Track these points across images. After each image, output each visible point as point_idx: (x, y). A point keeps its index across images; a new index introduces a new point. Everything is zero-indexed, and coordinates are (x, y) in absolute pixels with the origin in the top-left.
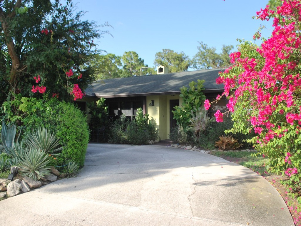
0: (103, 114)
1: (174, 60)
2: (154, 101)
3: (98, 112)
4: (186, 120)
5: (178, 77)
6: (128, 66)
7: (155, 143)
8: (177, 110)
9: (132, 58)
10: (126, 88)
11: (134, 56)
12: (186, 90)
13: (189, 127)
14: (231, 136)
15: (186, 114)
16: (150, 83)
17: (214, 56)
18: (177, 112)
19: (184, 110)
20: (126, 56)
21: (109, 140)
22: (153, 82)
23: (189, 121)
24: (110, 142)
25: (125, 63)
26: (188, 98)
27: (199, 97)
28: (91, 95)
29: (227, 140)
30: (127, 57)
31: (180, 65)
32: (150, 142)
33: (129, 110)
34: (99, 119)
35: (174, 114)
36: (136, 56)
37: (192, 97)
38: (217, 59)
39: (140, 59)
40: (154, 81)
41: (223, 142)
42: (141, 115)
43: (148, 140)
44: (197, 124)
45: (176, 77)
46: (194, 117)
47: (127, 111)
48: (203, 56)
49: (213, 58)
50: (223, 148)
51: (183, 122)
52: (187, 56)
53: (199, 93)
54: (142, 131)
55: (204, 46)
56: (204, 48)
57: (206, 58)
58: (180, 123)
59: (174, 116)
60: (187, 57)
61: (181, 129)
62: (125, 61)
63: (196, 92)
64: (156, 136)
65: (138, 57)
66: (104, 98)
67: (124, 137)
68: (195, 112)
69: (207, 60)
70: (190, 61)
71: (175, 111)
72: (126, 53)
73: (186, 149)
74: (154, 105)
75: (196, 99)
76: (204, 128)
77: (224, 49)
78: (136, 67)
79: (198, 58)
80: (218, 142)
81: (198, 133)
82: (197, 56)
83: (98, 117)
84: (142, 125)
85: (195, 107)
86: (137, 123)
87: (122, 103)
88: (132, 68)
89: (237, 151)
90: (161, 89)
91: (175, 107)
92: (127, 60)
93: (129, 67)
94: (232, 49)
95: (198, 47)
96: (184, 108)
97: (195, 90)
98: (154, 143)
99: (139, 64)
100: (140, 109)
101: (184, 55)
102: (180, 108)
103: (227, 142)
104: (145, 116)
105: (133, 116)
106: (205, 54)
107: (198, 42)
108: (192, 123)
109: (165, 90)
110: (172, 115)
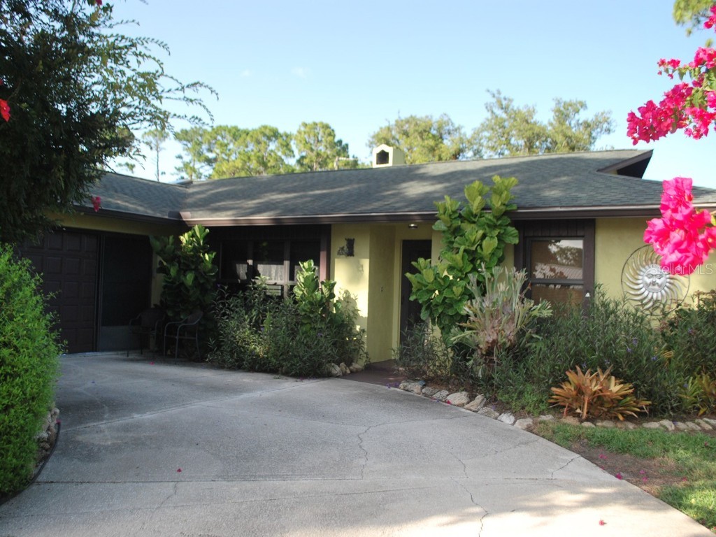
0: (200, 275)
1: (422, 137)
2: (354, 240)
3: (184, 270)
4: (451, 306)
5: (429, 174)
6: (309, 156)
7: (352, 372)
8: (424, 272)
9: (320, 138)
10: (274, 202)
11: (324, 133)
12: (454, 208)
13: (462, 329)
14: (608, 372)
15: (451, 285)
16: (348, 188)
17: (530, 129)
18: (422, 279)
19: (446, 273)
20: (305, 133)
21: (209, 357)
22: (356, 186)
23: (461, 310)
24: (211, 361)
25: (303, 149)
26: (461, 236)
27: (497, 232)
28: (167, 217)
29: (594, 383)
30: (306, 136)
31: (439, 149)
32: (337, 370)
33: (279, 266)
34: (186, 288)
35: (414, 286)
36: (330, 134)
37: (473, 232)
38: (538, 136)
39: (340, 142)
40: (358, 183)
41: (580, 391)
42: (313, 284)
43: (329, 362)
44: (488, 323)
45: (424, 174)
46: (478, 299)
47: (274, 268)
48: (500, 130)
49: (529, 133)
50: (578, 411)
51: (440, 311)
52: (456, 126)
53: (498, 218)
54: (312, 332)
55: (504, 103)
56: (502, 108)
57: (508, 134)
58: (431, 315)
59: (414, 290)
60: (456, 130)
61: (434, 333)
62: (302, 146)
63: (487, 216)
64: (356, 350)
65: (334, 136)
66: (206, 228)
67: (255, 348)
68: (481, 280)
69: (510, 140)
70: (465, 140)
71: (417, 274)
72: (305, 125)
73: (448, 402)
74: (354, 253)
75: (487, 238)
76: (511, 338)
77: (558, 111)
78: (328, 160)
79: (486, 134)
80: (562, 388)
81: (489, 352)
82: (484, 127)
83: (183, 284)
84: (312, 316)
85: (483, 265)
86: (299, 306)
87: (265, 244)
88: (319, 164)
89: (631, 426)
90: (376, 205)
91: (416, 261)
92: (307, 143)
93: (312, 161)
94: (582, 111)
95: (487, 104)
96: (446, 266)
97: (483, 209)
98: (348, 372)
99: (337, 153)
100: (310, 265)
101: (448, 125)
102: (433, 265)
103: (595, 392)
104: (323, 286)
105: (290, 283)
106: (506, 124)
107: (488, 91)
108: (472, 318)
109: (388, 207)
110: (406, 286)
